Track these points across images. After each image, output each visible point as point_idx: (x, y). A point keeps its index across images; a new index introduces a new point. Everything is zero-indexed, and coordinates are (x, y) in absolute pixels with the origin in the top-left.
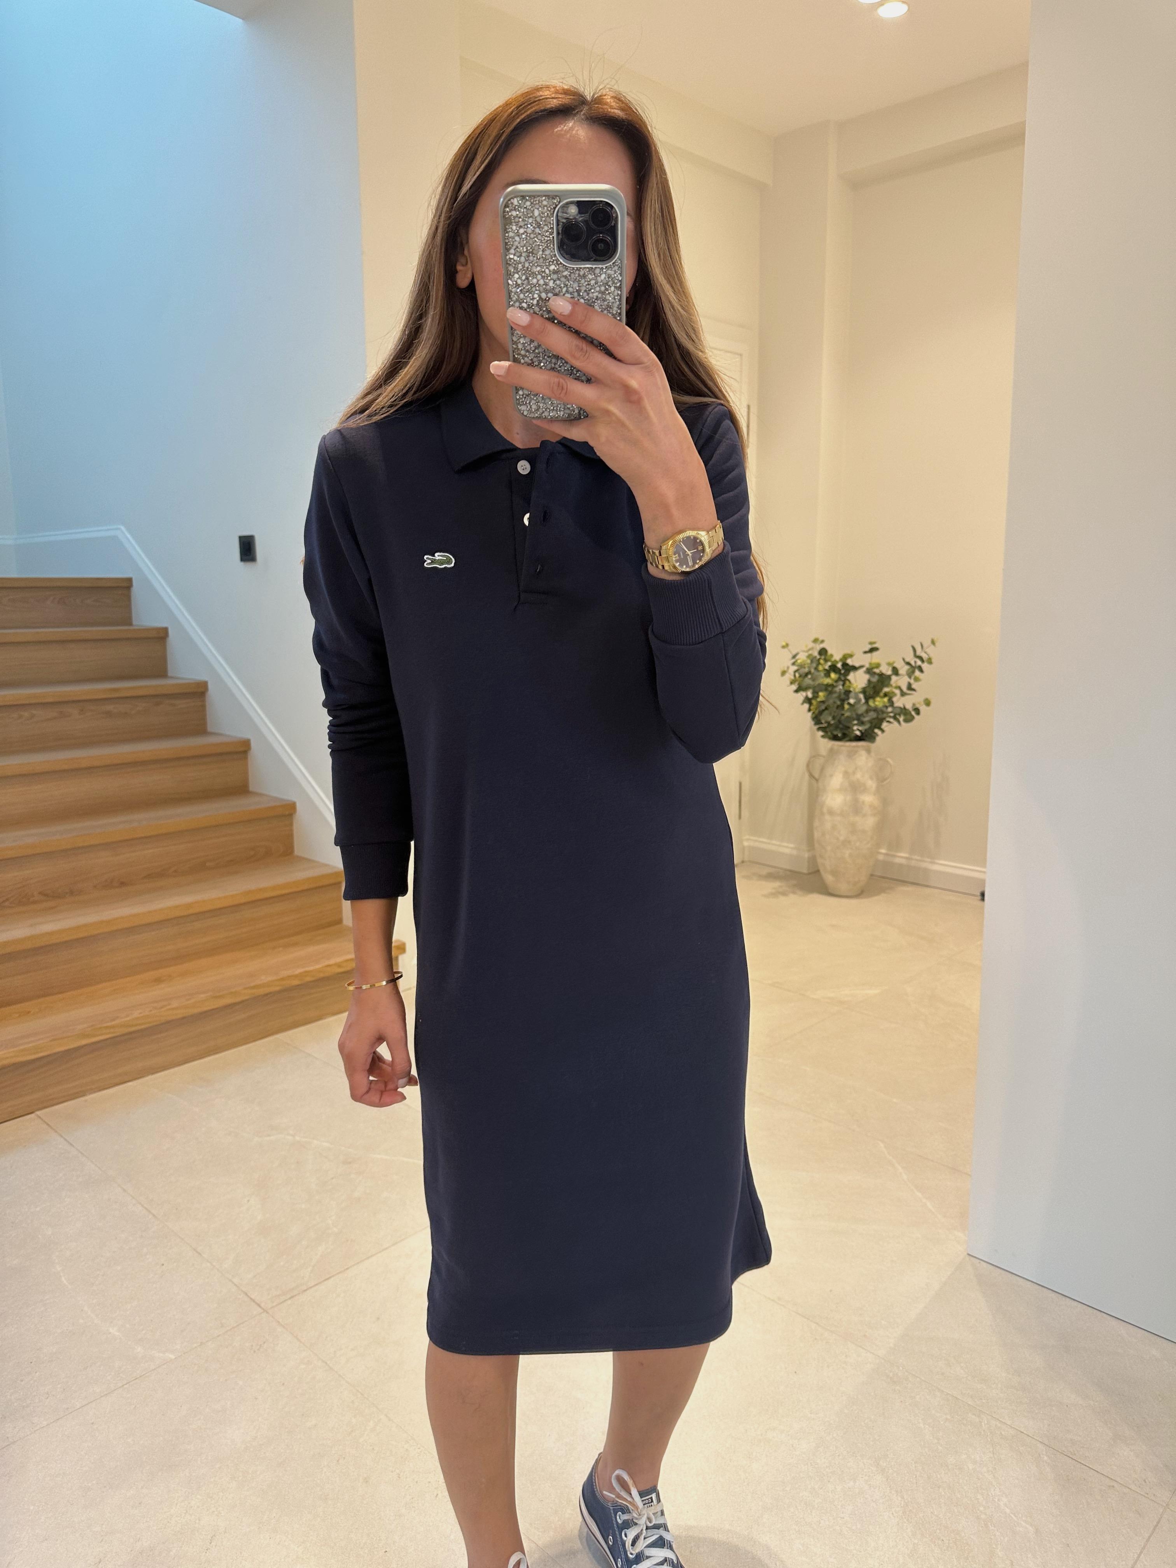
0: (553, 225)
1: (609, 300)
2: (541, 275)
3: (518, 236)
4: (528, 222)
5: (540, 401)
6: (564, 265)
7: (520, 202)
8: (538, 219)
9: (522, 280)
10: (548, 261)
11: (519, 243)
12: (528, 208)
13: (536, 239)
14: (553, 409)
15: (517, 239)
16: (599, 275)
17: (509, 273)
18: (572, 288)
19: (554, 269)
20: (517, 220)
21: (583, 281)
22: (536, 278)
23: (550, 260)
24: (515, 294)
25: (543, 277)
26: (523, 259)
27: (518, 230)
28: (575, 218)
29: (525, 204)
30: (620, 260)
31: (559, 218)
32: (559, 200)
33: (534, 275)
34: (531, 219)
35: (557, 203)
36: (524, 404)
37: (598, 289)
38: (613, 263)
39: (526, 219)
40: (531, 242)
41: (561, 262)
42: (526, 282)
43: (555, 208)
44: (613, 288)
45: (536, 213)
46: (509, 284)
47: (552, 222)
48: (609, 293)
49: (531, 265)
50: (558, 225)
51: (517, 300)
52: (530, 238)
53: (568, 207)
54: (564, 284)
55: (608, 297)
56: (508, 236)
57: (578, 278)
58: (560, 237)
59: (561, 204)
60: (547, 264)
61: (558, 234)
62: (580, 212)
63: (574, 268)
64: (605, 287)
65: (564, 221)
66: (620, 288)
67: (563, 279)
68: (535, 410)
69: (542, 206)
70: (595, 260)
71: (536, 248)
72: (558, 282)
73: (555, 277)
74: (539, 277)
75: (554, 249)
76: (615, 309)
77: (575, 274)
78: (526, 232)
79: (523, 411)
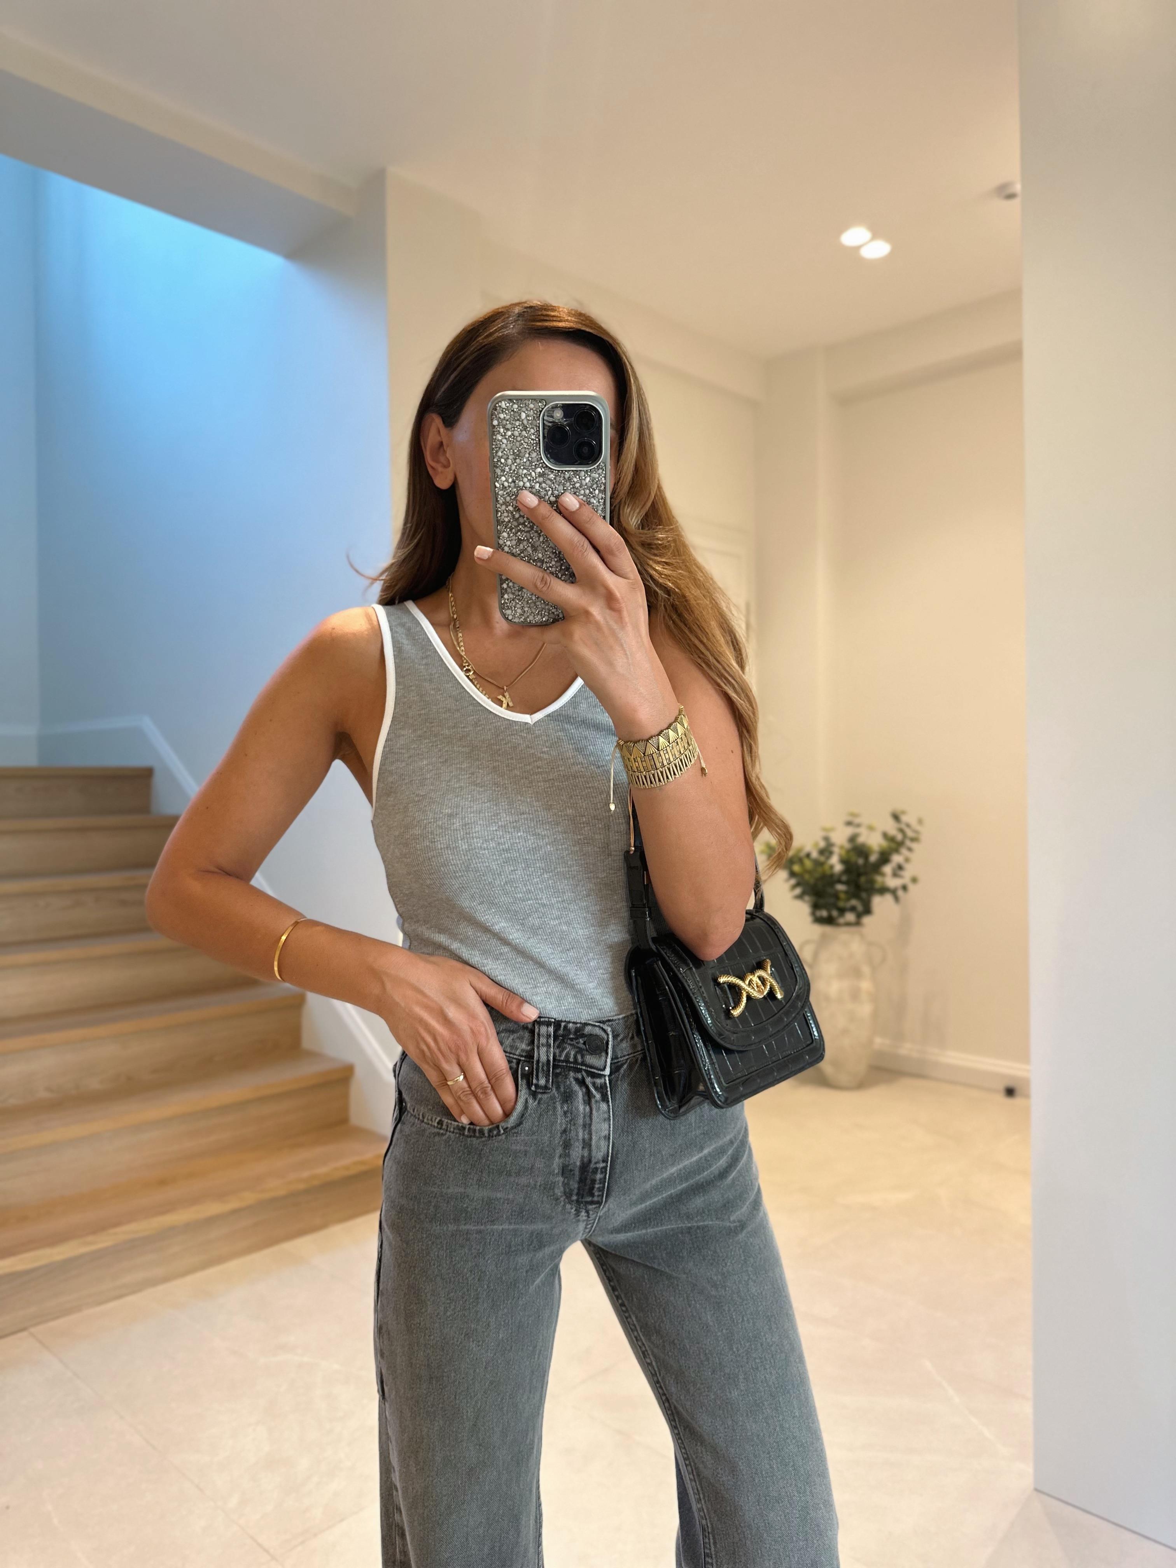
0: (539, 428)
1: (593, 503)
2: (527, 478)
3: (506, 438)
4: (515, 424)
5: (525, 606)
6: (550, 468)
7: (508, 405)
8: (525, 422)
9: (508, 483)
10: (534, 464)
11: (506, 446)
12: (515, 410)
13: (523, 442)
14: (538, 614)
15: (505, 441)
16: (584, 478)
17: (496, 476)
18: (558, 491)
19: (540, 472)
20: (504, 422)
21: (568, 484)
22: (522, 481)
23: (536, 463)
24: (501, 496)
25: (529, 480)
26: (509, 462)
27: (505, 433)
28: (560, 422)
29: (512, 406)
30: (603, 463)
31: (545, 422)
32: (544, 403)
33: (519, 477)
34: (518, 422)
35: (543, 407)
36: (508, 609)
37: (582, 492)
38: (597, 466)
39: (514, 422)
40: (518, 444)
41: (546, 465)
42: (513, 485)
43: (541, 411)
44: (597, 492)
45: (523, 415)
46: (496, 487)
47: (538, 425)
48: (594, 496)
49: (518, 467)
50: (544, 429)
51: (504, 503)
52: (517, 441)
53: (553, 411)
54: (550, 487)
55: (592, 500)
56: (496, 439)
57: (563, 481)
58: (546, 440)
59: (547, 407)
60: (533, 467)
61: (544, 437)
62: (565, 416)
63: (559, 471)
64: (590, 490)
65: (550, 424)
66: (604, 491)
67: (549, 482)
68: (520, 615)
69: (529, 409)
70: (580, 464)
71: (523, 451)
72: (544, 485)
73: (541, 479)
74: (525, 480)
75: (540, 452)
76: (600, 512)
77: (560, 477)
78: (513, 434)
79: (508, 615)
